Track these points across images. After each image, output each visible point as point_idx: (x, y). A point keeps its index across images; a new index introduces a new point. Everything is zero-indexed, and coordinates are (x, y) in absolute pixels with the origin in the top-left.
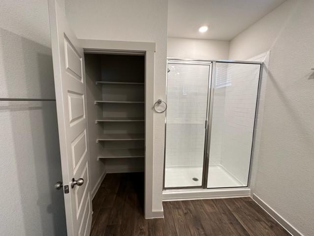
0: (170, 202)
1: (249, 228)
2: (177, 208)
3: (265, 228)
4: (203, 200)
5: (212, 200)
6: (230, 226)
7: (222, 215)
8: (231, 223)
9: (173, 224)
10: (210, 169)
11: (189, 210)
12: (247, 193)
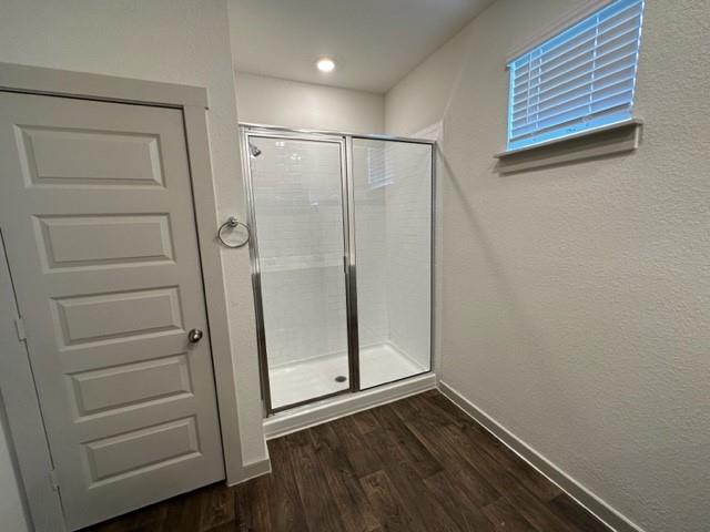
0: (286, 437)
1: (429, 440)
2: (302, 445)
3: (455, 434)
4: (354, 415)
5: (371, 410)
6: (399, 448)
7: (388, 432)
8: (402, 442)
9: (291, 480)
10: (363, 355)
11: (326, 441)
12: (431, 382)
